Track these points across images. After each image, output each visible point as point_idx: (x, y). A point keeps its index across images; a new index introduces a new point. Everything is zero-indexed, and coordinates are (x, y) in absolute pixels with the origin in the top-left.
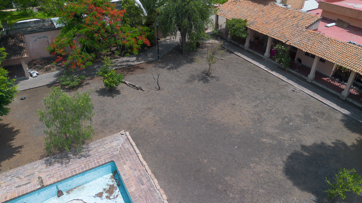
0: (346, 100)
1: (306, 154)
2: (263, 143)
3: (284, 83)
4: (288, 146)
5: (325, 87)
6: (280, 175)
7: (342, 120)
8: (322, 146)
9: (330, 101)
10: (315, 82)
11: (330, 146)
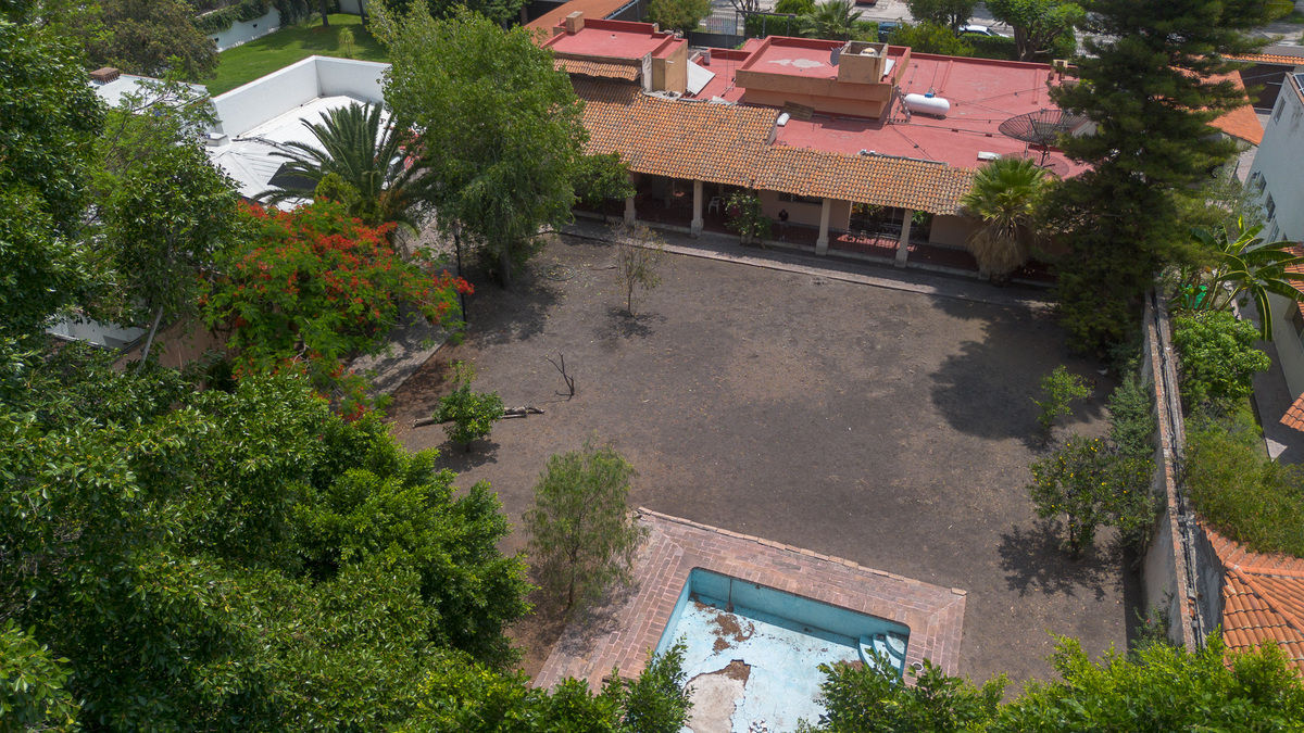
0: (907, 267)
1: (949, 385)
2: (876, 400)
3: (787, 276)
4: (915, 387)
5: (857, 256)
6: (952, 436)
7: (936, 306)
8: (953, 362)
9: (890, 279)
10: (833, 252)
11: (963, 357)
